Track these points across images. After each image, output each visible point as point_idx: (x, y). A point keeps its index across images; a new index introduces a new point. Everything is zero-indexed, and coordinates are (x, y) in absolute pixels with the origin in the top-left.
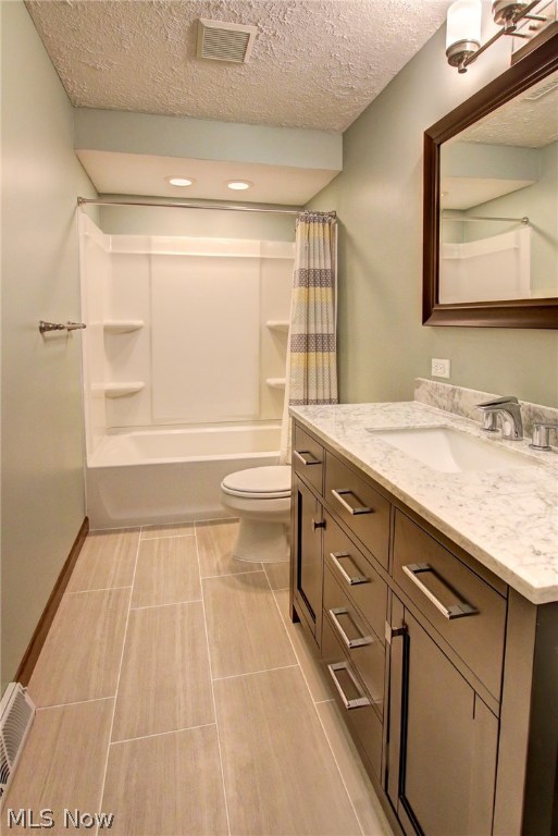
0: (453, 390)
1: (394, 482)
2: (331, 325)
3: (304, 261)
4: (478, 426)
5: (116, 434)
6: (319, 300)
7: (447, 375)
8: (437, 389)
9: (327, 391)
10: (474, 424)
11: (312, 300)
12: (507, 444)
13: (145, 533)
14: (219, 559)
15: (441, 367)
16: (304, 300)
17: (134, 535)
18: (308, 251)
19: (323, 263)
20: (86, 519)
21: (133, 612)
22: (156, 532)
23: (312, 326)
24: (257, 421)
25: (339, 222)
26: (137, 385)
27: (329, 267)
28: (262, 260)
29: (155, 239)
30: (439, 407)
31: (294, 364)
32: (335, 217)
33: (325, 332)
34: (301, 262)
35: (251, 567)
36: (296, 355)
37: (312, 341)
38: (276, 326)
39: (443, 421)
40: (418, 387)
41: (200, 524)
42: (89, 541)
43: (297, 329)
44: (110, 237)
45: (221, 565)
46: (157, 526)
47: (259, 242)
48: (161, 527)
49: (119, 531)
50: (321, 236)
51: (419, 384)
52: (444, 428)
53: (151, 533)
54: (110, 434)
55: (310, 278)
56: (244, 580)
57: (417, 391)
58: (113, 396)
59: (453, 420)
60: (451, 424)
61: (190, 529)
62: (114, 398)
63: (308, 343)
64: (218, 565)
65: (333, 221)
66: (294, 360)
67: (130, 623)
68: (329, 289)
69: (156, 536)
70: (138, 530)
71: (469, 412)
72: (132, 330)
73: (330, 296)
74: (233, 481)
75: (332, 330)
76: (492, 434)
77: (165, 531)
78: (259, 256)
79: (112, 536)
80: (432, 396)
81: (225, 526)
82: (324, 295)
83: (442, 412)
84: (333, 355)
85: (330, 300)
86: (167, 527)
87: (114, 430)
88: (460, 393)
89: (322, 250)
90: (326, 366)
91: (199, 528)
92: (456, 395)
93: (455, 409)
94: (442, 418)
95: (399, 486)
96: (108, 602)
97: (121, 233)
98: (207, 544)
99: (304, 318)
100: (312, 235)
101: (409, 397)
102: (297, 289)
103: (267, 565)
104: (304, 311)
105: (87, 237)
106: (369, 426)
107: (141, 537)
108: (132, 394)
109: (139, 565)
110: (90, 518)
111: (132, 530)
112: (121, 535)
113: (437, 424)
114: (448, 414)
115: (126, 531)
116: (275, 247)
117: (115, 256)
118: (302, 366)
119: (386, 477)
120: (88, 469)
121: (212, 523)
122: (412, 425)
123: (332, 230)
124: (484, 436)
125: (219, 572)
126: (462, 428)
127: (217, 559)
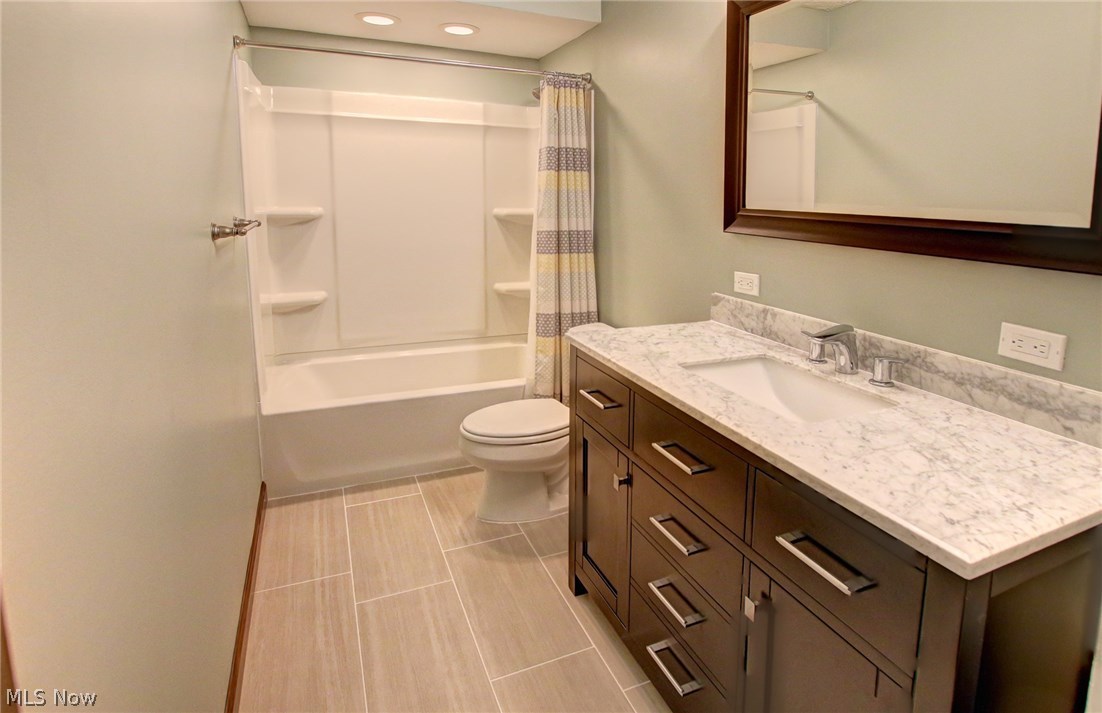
0: (765, 311)
1: (755, 439)
2: (587, 220)
3: (552, 136)
4: (803, 356)
5: (289, 362)
6: (572, 188)
7: (755, 292)
8: (742, 308)
9: (584, 302)
10: (795, 352)
11: (564, 188)
12: (843, 379)
13: (350, 496)
14: (460, 523)
15: (746, 282)
16: (554, 188)
17: (336, 499)
18: (557, 125)
19: (577, 140)
20: (263, 486)
21: (361, 607)
22: (366, 494)
23: (564, 221)
24: (483, 338)
25: (596, 88)
26: (317, 295)
27: (584, 145)
28: (487, 129)
29: (336, 94)
30: (746, 330)
31: (542, 270)
32: (590, 81)
33: (581, 228)
34: (549, 138)
35: (505, 529)
36: (544, 258)
37: (565, 239)
38: (508, 216)
39: (760, 350)
40: (715, 305)
41: (423, 479)
42: (271, 514)
43: (544, 224)
44: (272, 90)
45: (465, 531)
46: (363, 486)
47: (480, 105)
48: (371, 487)
49: (311, 498)
50: (574, 105)
51: (716, 301)
52: (762, 359)
53: (358, 496)
54: (281, 363)
55: (561, 159)
56: (500, 547)
57: (714, 309)
58: (283, 312)
59: (770, 348)
60: (771, 353)
61: (412, 486)
62: (284, 314)
63: (561, 242)
64: (461, 531)
65: (589, 86)
66: (540, 264)
67: (362, 622)
68: (586, 174)
69: (366, 500)
70: (338, 493)
71: (787, 337)
72: (306, 221)
73: (586, 183)
74: (478, 423)
75: (589, 226)
76: (822, 366)
77: (378, 492)
78: (480, 122)
79: (304, 505)
80: (735, 317)
81: (457, 479)
82: (579, 182)
83: (749, 336)
84: (591, 256)
85: (586, 188)
86: (380, 486)
87: (285, 358)
88: (774, 315)
89: (575, 123)
90: (583, 270)
91: (424, 484)
92: (769, 317)
93: (767, 333)
94: (754, 346)
95: (764, 445)
96: (323, 596)
97: (284, 84)
98: (439, 504)
99: (554, 211)
100: (562, 105)
101: (705, 316)
102: (545, 173)
103: (523, 525)
104: (554, 202)
105: (247, 94)
106: (682, 360)
107: (346, 503)
108: (308, 308)
109: (353, 543)
110: (267, 483)
111: (330, 495)
112: (317, 503)
113: (755, 353)
114: (759, 338)
115: (322, 496)
116: (504, 113)
117: (277, 117)
118: (553, 271)
119: (744, 434)
120: (262, 416)
121: (441, 476)
122: (728, 356)
123: (587, 98)
124: (816, 369)
125: (466, 541)
126: (785, 358)
127: (458, 524)
